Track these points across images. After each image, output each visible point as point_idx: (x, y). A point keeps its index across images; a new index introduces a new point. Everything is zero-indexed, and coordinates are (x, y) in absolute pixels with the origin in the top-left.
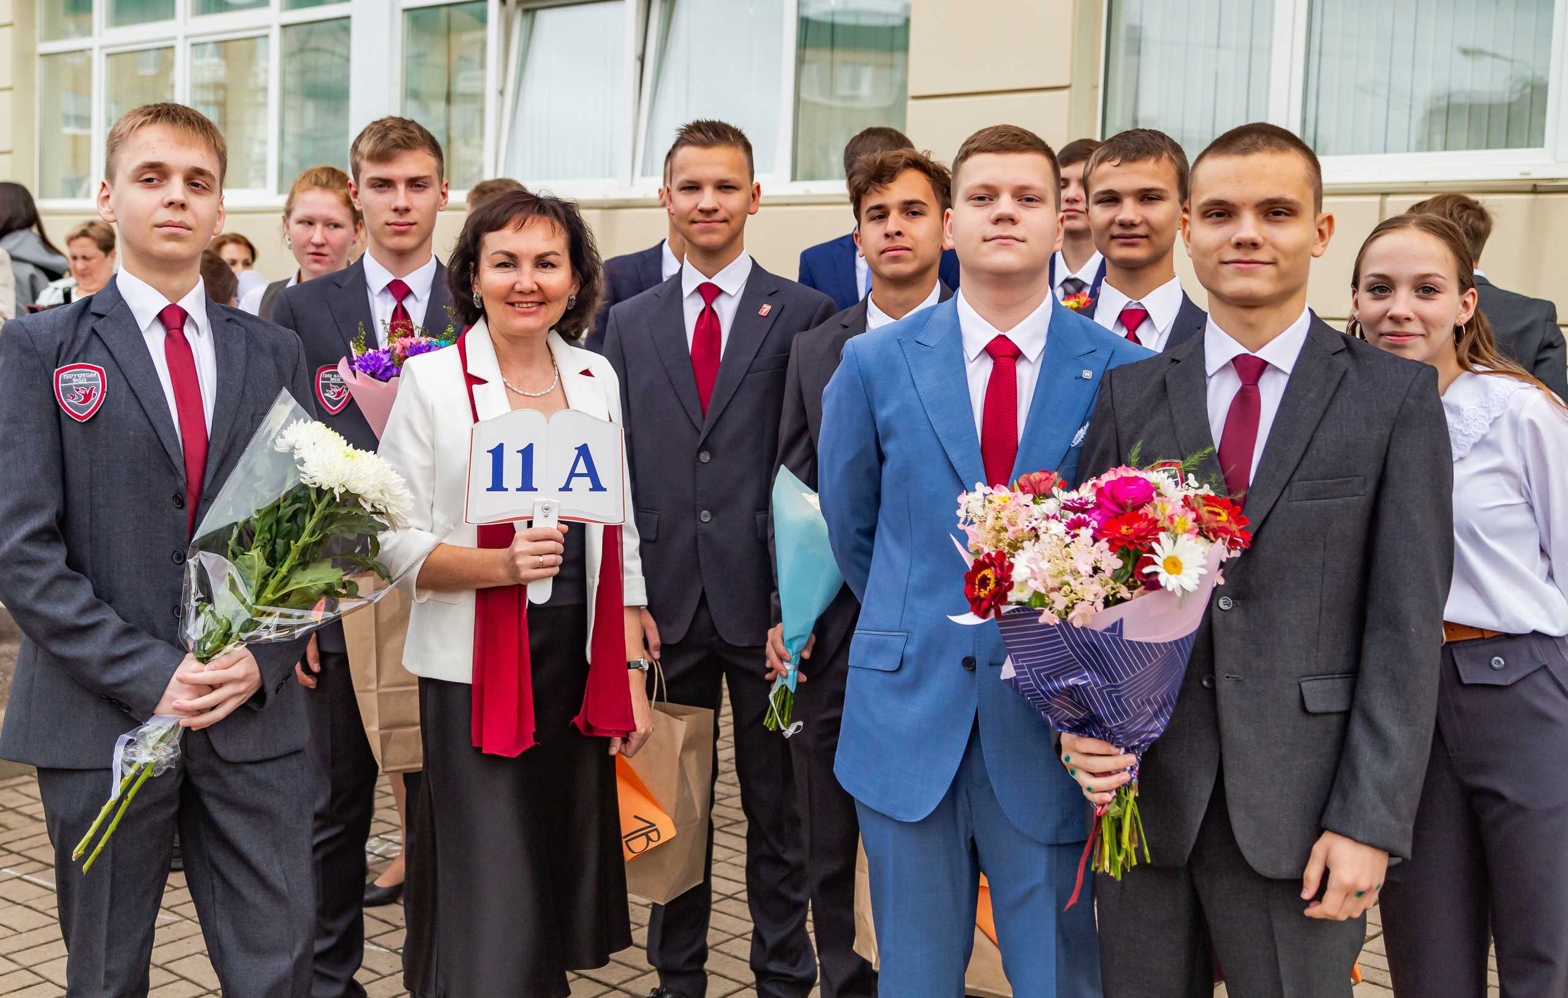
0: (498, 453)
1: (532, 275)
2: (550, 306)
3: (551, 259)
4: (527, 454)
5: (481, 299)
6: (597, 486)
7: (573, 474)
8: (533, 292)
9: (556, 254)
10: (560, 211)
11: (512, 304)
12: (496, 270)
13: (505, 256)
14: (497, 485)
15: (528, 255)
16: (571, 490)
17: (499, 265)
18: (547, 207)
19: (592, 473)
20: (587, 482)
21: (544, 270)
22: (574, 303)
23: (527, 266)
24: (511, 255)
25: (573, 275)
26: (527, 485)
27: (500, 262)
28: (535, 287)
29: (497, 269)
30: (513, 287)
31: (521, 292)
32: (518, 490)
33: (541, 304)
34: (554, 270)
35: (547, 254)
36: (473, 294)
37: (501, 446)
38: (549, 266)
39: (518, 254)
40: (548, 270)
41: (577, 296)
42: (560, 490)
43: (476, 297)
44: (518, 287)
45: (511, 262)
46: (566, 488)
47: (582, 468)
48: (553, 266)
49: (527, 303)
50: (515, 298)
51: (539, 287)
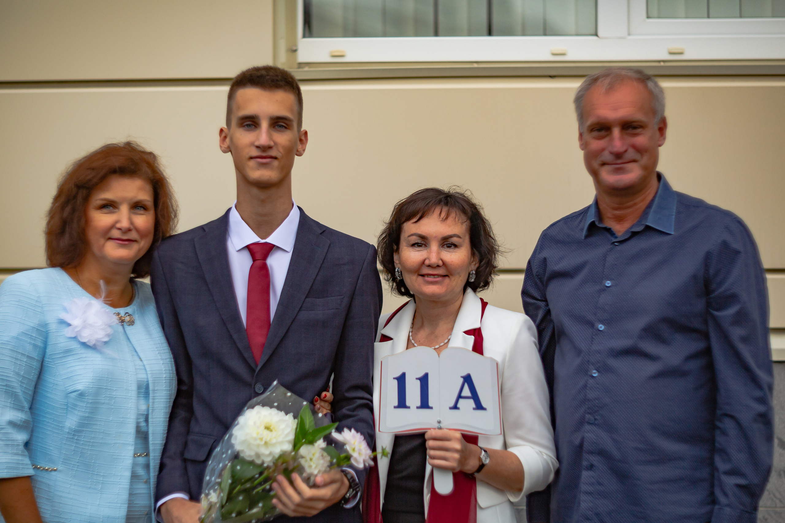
0: (401, 380)
1: (438, 253)
2: (453, 278)
3: (455, 240)
4: (424, 380)
5: (401, 272)
6: (479, 406)
7: (460, 397)
8: (438, 266)
9: (459, 237)
11: (423, 276)
12: (411, 249)
13: (418, 238)
14: (402, 404)
15: (436, 237)
16: (458, 409)
17: (413, 245)
19: (475, 396)
20: (471, 403)
21: (448, 249)
22: (475, 276)
23: (434, 246)
24: (423, 237)
25: (473, 254)
26: (425, 404)
27: (414, 242)
28: (440, 263)
29: (412, 247)
30: (423, 262)
31: (429, 266)
32: (418, 408)
33: (446, 275)
34: (457, 249)
35: (451, 237)
36: (395, 269)
37: (404, 375)
38: (453, 247)
39: (428, 236)
40: (452, 249)
42: (451, 408)
43: (398, 271)
44: (427, 262)
45: (422, 242)
46: (455, 407)
47: (466, 392)
48: (456, 246)
49: (434, 275)
50: (426, 271)
51: (444, 263)
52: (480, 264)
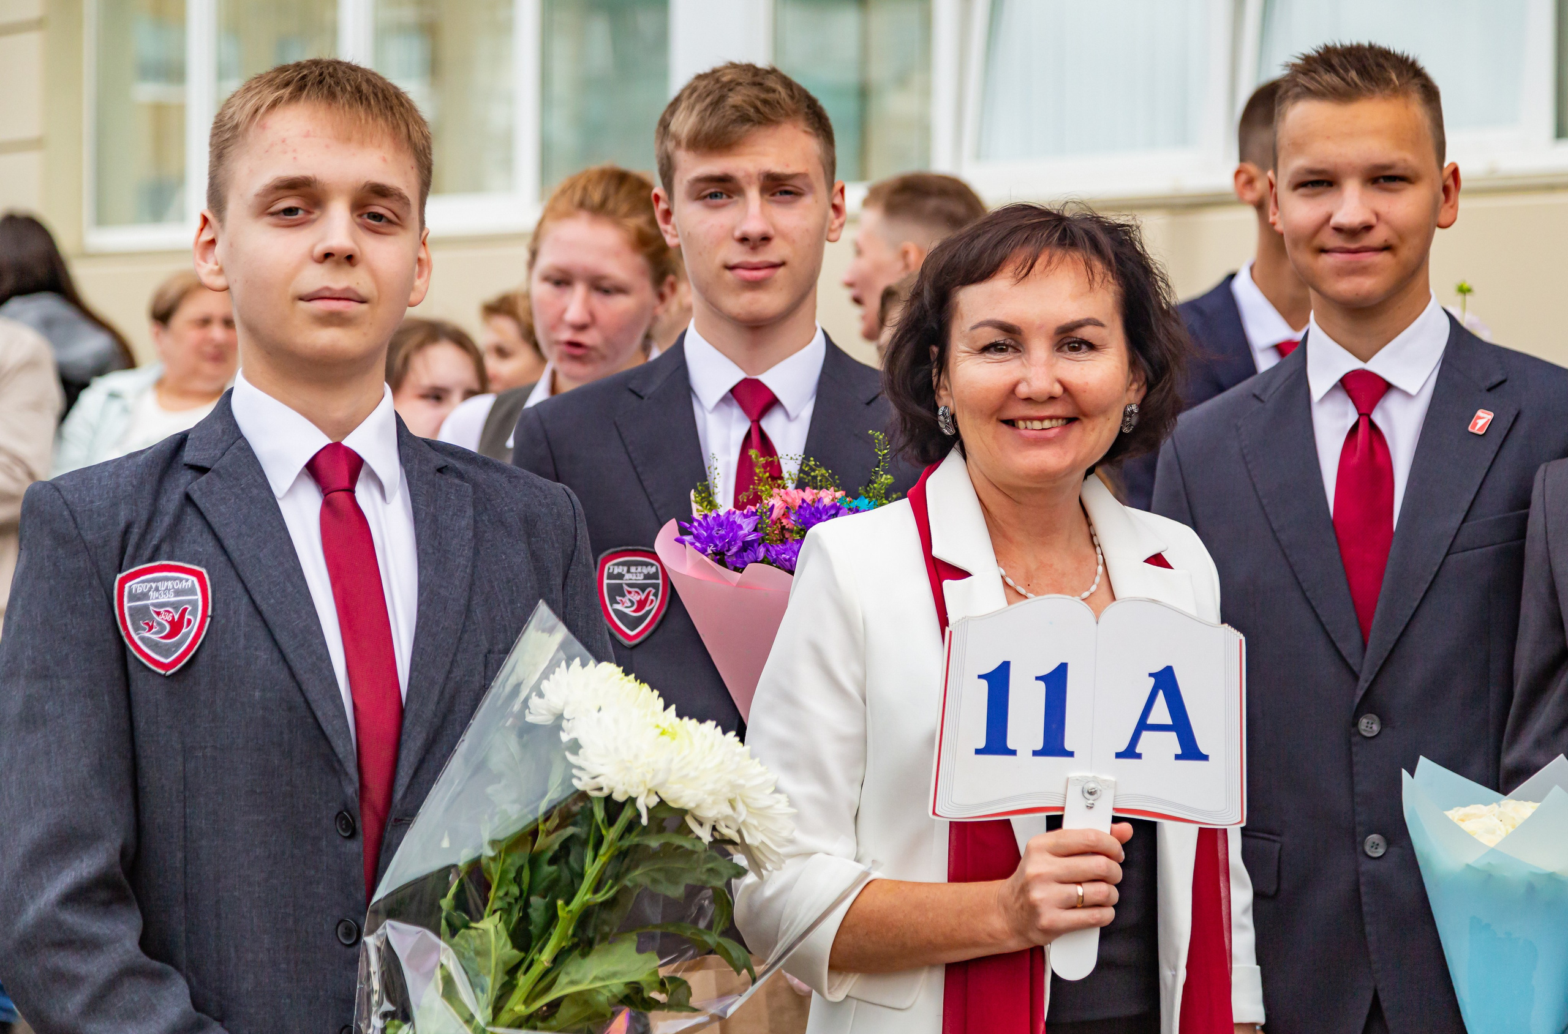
0: (997, 681)
1: (1050, 366)
2: (1088, 424)
3: (1087, 333)
4: (1055, 681)
5: (953, 416)
6: (1190, 751)
7: (1143, 725)
8: (1052, 398)
9: (1098, 324)
10: (1104, 239)
11: (1011, 423)
12: (980, 359)
13: (996, 332)
15: (1041, 327)
16: (1139, 756)
17: (986, 349)
18: (1078, 233)
19: (1181, 725)
20: (1171, 742)
21: (1074, 355)
22: (1134, 420)
23: (1040, 349)
24: (1008, 329)
25: (1133, 364)
27: (987, 342)
28: (1057, 389)
29: (982, 356)
30: (1012, 390)
31: (1028, 400)
32: (1036, 753)
33: (1070, 421)
34: (1094, 355)
35: (1079, 325)
36: (937, 408)
37: (1004, 668)
38: (1084, 347)
39: (1023, 327)
40: (1083, 355)
41: (1141, 406)
42: (1119, 755)
43: (944, 414)
44: (1023, 390)
45: (1008, 342)
46: (1130, 753)
47: (1161, 713)
48: (1092, 347)
49: (1041, 419)
50: (1018, 411)
51: (1066, 389)
52: (1150, 386)
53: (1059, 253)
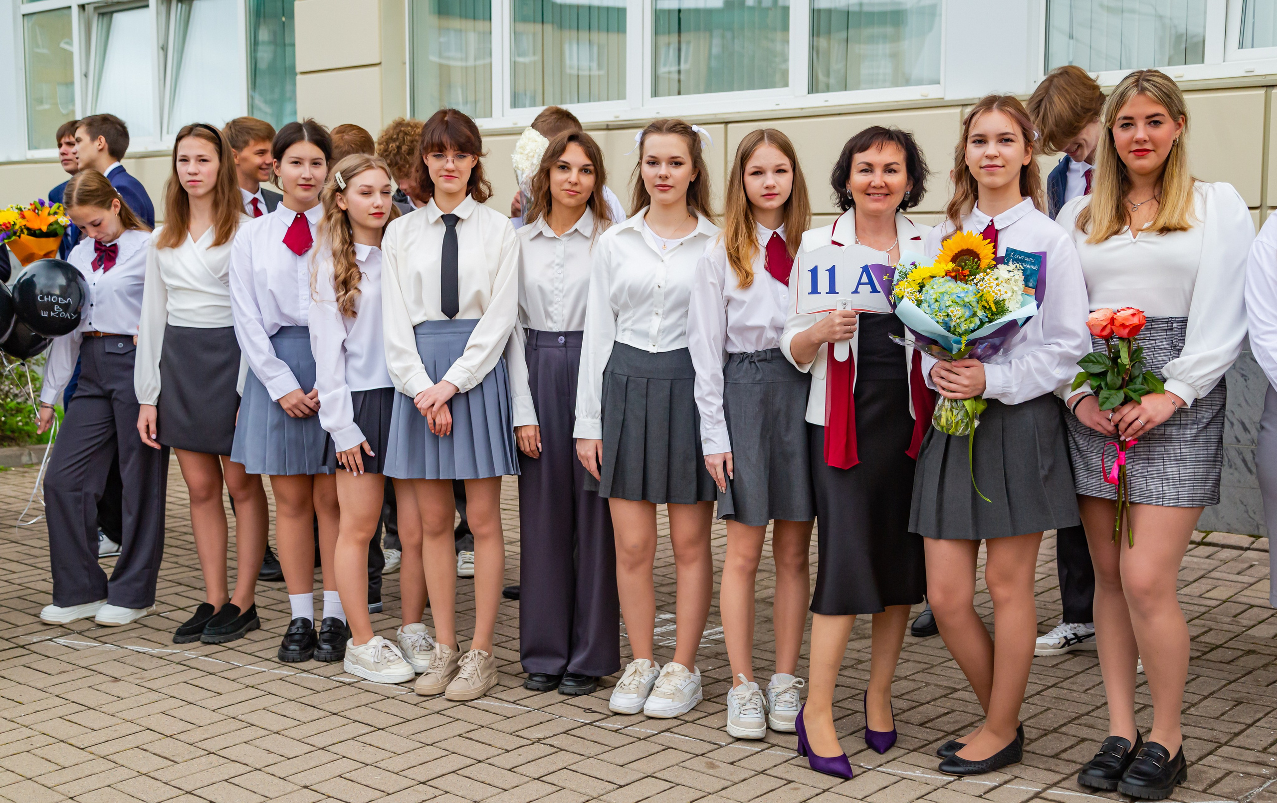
0: (814, 272)
1: (882, 177)
2: (893, 196)
3: (894, 167)
4: (832, 271)
5: (852, 193)
7: (859, 283)
8: (882, 187)
9: (898, 164)
10: (902, 137)
11: (869, 195)
12: (860, 174)
13: (865, 166)
14: (815, 290)
15: (880, 164)
16: (859, 293)
17: (862, 171)
18: (894, 135)
20: (868, 288)
21: (889, 174)
22: (909, 196)
23: (878, 171)
24: (869, 165)
25: (908, 178)
26: (832, 290)
27: (862, 169)
28: (883, 184)
30: (870, 184)
31: (874, 187)
33: (887, 195)
34: (896, 174)
35: (891, 164)
37: (816, 267)
38: (893, 171)
39: (875, 164)
40: (892, 174)
41: (911, 193)
42: (852, 293)
43: (850, 190)
44: (873, 184)
45: (869, 169)
46: (856, 292)
47: (865, 279)
48: (895, 171)
49: (878, 194)
50: (871, 191)
51: (886, 184)
52: (914, 186)
53: (888, 142)
